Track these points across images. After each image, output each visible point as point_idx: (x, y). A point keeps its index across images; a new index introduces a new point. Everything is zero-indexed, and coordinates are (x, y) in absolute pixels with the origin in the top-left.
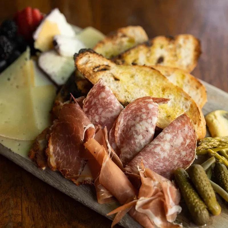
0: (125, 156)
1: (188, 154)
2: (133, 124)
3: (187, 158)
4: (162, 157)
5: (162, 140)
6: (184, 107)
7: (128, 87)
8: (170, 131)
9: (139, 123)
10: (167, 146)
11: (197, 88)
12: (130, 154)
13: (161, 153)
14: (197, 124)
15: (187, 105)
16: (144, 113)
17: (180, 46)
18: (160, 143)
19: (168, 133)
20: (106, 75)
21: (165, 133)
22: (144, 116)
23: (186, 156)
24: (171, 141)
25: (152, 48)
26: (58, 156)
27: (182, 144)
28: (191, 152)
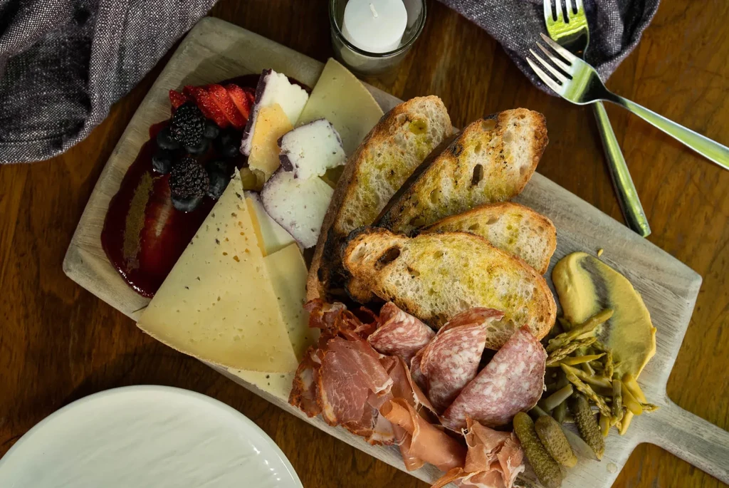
0: (438, 393)
1: (532, 386)
2: (447, 354)
3: (530, 393)
4: (495, 399)
5: (494, 375)
6: (524, 294)
7: (434, 283)
8: (505, 358)
9: (457, 353)
10: (501, 382)
11: (541, 229)
12: (445, 392)
13: (492, 394)
14: (544, 322)
15: (528, 290)
16: (465, 342)
17: (508, 138)
18: (491, 380)
19: (503, 362)
20: (397, 271)
21: (498, 363)
22: (465, 345)
23: (530, 389)
24: (507, 372)
25: (460, 158)
26: (336, 404)
27: (524, 372)
28: (537, 382)
